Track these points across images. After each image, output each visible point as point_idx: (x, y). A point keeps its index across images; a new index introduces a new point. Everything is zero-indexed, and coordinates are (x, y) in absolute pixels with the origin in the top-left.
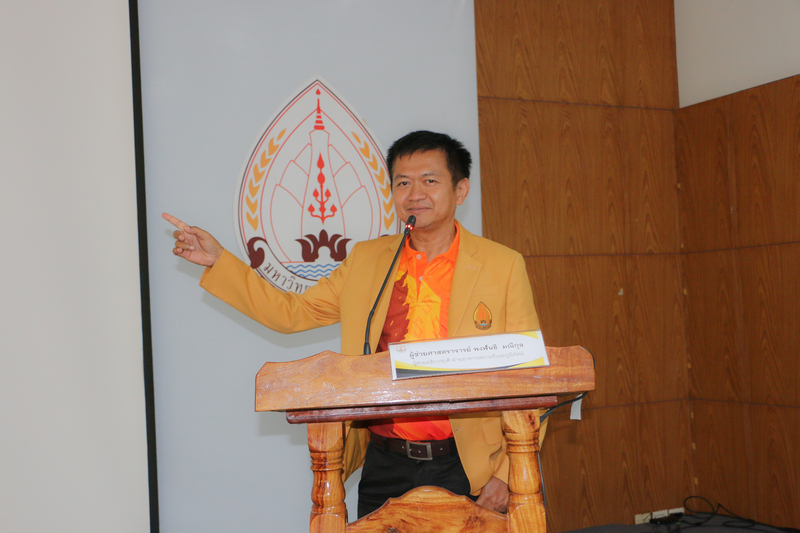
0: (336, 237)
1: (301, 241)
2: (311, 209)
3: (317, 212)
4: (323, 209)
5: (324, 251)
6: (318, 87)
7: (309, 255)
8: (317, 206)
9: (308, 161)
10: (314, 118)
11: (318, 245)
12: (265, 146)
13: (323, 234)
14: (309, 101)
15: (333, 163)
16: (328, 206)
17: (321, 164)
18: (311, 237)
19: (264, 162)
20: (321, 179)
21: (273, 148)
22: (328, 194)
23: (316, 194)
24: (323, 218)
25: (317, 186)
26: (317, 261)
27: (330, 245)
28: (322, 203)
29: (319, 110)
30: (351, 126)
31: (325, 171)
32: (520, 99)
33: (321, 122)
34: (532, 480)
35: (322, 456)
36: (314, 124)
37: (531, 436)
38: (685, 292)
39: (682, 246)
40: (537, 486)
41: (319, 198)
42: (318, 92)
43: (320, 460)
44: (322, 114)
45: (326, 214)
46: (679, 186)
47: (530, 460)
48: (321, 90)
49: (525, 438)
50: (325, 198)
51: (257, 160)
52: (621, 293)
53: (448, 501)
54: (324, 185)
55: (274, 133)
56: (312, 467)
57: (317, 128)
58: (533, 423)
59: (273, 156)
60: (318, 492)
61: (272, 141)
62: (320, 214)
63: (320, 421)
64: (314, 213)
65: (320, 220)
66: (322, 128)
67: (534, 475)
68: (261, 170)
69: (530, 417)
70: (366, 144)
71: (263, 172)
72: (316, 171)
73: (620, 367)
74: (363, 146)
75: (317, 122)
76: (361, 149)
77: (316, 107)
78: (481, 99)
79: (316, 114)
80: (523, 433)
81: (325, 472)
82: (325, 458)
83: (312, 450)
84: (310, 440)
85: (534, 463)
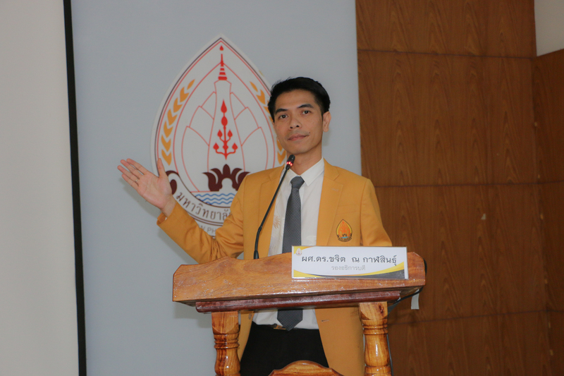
0: (237, 170)
1: (207, 174)
2: (216, 147)
3: (221, 149)
4: (226, 147)
5: (227, 183)
6: (221, 44)
7: (214, 185)
8: (221, 144)
9: (213, 107)
10: (218, 70)
11: (221, 177)
12: (177, 94)
13: (226, 167)
14: (214, 55)
15: (234, 108)
16: (230, 144)
17: (224, 109)
18: (216, 170)
19: (176, 107)
20: (224, 121)
21: (184, 96)
22: (230, 134)
23: (220, 134)
24: (226, 155)
25: (221, 127)
26: (221, 191)
27: (232, 177)
28: (225, 142)
29: (222, 63)
30: (249, 77)
31: (228, 115)
32: (395, 51)
33: (224, 73)
34: (382, 355)
35: (223, 337)
36: (218, 75)
37: (380, 322)
38: (542, 217)
39: (539, 177)
40: (386, 360)
41: (223, 138)
42: (222, 48)
43: (221, 340)
44: (225, 67)
45: (228, 151)
46: (536, 124)
47: (381, 340)
48: (224, 46)
49: (376, 323)
50: (227, 138)
51: (171, 106)
52: (484, 217)
53: (318, 372)
54: (227, 126)
55: (185, 83)
56: (215, 346)
57: (220, 78)
58: (382, 312)
59: (184, 103)
60: (219, 365)
61: (182, 90)
62: (223, 151)
63: (222, 310)
64: (219, 150)
65: (223, 156)
66: (225, 78)
67: (383, 352)
68: (173, 114)
69: (380, 307)
70: (262, 92)
71: (175, 116)
72: (220, 115)
73: (484, 282)
74: (259, 94)
75: (221, 73)
76: (258, 96)
77: (219, 61)
78: (360, 51)
79: (220, 67)
80: (375, 320)
81: (225, 349)
82: (225, 339)
83: (215, 333)
84: (214, 325)
85: (383, 343)
